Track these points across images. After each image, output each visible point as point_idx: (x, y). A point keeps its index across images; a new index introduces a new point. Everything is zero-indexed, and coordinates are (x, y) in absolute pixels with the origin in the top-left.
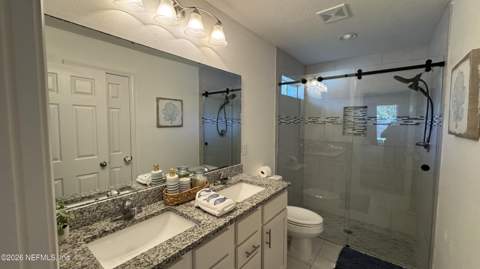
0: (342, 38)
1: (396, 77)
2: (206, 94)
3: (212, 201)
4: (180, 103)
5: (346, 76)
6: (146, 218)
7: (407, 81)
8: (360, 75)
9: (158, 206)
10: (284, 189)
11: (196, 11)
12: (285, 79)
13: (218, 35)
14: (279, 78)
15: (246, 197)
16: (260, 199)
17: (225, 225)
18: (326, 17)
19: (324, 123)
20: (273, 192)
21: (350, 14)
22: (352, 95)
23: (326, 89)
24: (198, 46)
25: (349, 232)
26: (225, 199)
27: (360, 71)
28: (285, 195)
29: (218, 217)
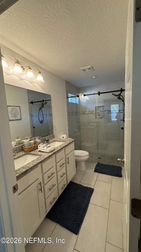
0: (92, 78)
1: (113, 94)
2: (32, 103)
3: (45, 147)
4: (19, 108)
5: (94, 94)
6: (19, 157)
7: (116, 96)
8: (99, 93)
9: (22, 153)
10: (73, 141)
11: (30, 68)
12: (70, 95)
13: (40, 78)
14: (67, 95)
15: (58, 146)
16: (64, 146)
17: (52, 155)
18: (84, 70)
19: (88, 114)
20: (68, 143)
21: (94, 70)
22: (97, 101)
23: (88, 98)
24: (31, 83)
25: (100, 158)
26: (50, 146)
27: (99, 92)
28: (73, 144)
29: (48, 153)
